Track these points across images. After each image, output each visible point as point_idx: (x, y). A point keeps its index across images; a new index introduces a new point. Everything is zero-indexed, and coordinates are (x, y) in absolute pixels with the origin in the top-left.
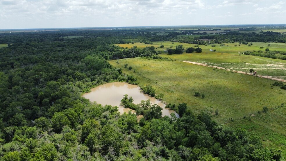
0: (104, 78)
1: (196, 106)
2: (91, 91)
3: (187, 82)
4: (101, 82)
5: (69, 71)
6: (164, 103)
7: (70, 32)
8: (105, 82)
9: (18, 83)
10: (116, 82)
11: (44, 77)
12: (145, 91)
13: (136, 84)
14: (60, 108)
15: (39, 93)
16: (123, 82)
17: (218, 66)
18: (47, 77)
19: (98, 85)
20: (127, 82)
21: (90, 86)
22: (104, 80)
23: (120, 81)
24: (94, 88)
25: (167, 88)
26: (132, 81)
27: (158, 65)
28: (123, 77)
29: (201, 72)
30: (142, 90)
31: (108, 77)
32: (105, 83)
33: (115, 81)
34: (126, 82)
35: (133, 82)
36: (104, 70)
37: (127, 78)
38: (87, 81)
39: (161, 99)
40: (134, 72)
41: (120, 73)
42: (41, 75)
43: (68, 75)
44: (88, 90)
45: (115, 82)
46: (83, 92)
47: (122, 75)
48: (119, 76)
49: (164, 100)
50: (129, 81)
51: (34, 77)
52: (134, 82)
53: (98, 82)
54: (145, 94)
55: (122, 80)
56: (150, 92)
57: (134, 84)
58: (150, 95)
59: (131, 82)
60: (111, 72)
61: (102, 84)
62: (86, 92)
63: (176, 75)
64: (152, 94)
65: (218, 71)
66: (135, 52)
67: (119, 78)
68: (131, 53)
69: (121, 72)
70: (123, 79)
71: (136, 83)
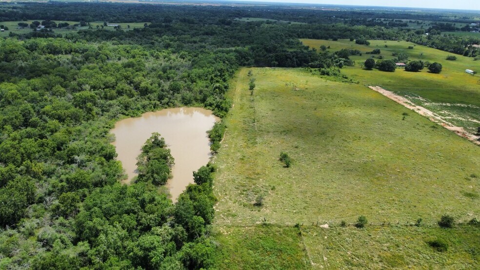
2: (139, 116)
4: (173, 103)
7: (264, 10)
8: (182, 105)
11: (91, 82)
13: (221, 117)
18: (97, 83)
19: (166, 108)
24: (153, 111)
32: (179, 107)
34: (212, 110)
39: (216, 153)
40: (251, 95)
44: (136, 114)
47: (214, 97)
48: (208, 99)
55: (208, 106)
57: (218, 116)
59: (217, 112)
65: (409, 119)
66: (297, 58)
67: (206, 102)
68: (290, 58)
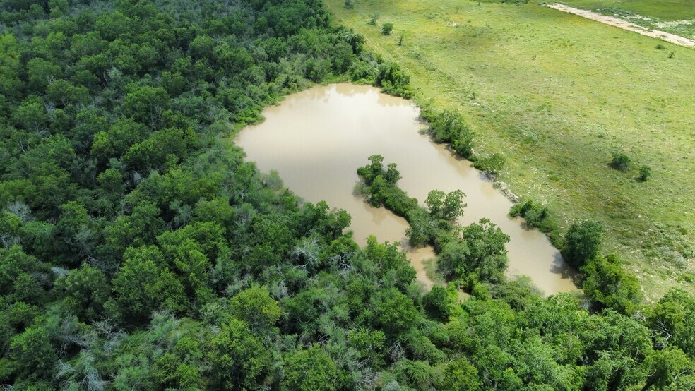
0: (307, 68)
1: (623, 217)
2: (262, 120)
3: (575, 99)
4: (295, 82)
5: (200, 41)
6: (505, 192)
8: (309, 82)
9: (44, 80)
10: (343, 82)
11: (121, 62)
12: (435, 134)
13: (407, 97)
14: (148, 221)
15: (96, 136)
16: (365, 83)
17: (671, 32)
18: (130, 61)
19: (288, 93)
20: (378, 83)
21: (263, 98)
22: (307, 77)
23: (355, 79)
24: (273, 104)
25: (509, 118)
26: (393, 83)
27: (472, 18)
28: (363, 68)
29: (617, 56)
30: (425, 127)
31: (318, 63)
32: (309, 87)
33: (339, 78)
34: (374, 86)
35: (396, 88)
36: (308, 36)
37: (377, 70)
38: (253, 81)
39: (493, 173)
40: (400, 45)
41: (356, 51)
42: (115, 54)
43: (196, 55)
44: (253, 116)
45: (338, 82)
46: (240, 121)
47: (361, 60)
48: (354, 64)
49: (502, 178)
50: (384, 83)
51: (92, 62)
52: (399, 89)
53: (286, 84)
54: (438, 142)
55: (361, 78)
56: (456, 141)
57: (398, 95)
58: (453, 148)
59: (391, 87)
60: (330, 46)
61: (300, 88)
62: (249, 123)
63: (535, 63)
64: (463, 150)
65: (676, 55)
67: (353, 70)
69: (360, 50)
70: (365, 75)
71: (406, 92)
